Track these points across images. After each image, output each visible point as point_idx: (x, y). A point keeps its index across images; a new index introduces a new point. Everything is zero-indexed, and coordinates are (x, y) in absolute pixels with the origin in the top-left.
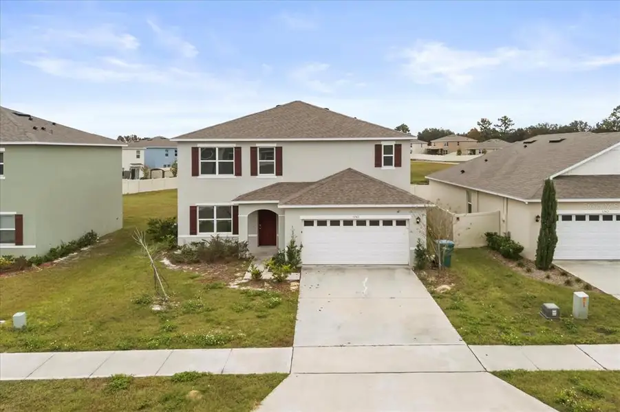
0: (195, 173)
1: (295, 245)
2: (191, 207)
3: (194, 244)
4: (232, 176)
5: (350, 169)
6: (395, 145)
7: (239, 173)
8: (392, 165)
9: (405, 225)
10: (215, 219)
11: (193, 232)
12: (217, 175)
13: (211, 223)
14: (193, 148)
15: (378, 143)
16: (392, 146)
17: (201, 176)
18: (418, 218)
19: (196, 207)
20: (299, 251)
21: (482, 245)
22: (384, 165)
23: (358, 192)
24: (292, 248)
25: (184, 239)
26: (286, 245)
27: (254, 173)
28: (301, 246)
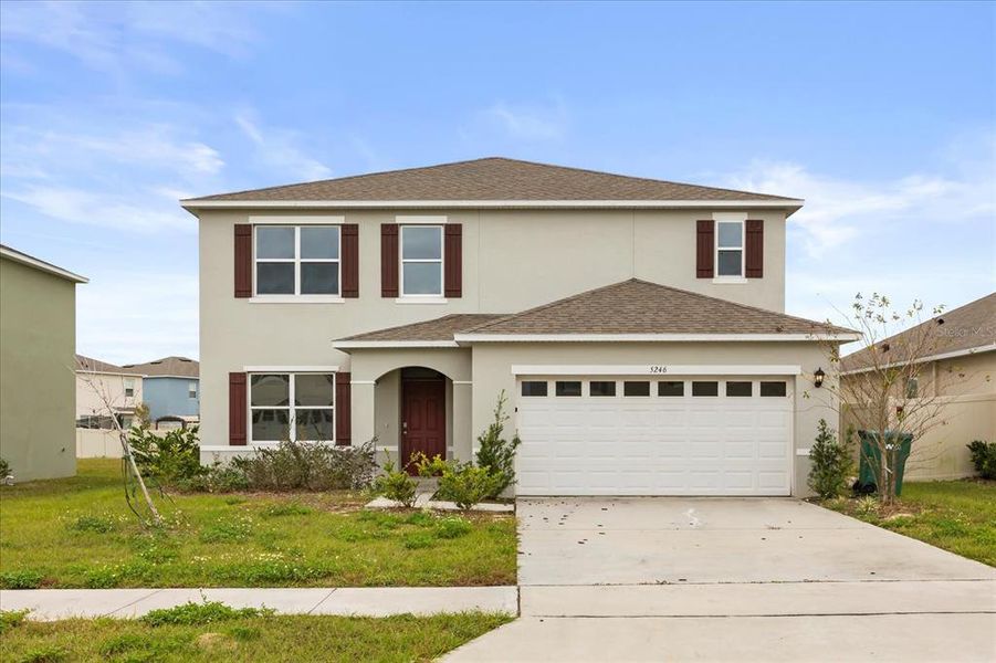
0: (243, 290)
1: (499, 439)
2: (232, 375)
3: (240, 463)
4: (337, 298)
5: (634, 280)
6: (747, 222)
7: (351, 290)
8: (740, 274)
9: (783, 394)
10: (292, 408)
11: (237, 438)
12: (298, 297)
13: (283, 417)
14: (237, 227)
15: (704, 217)
16: (740, 224)
17: (257, 298)
18: (820, 373)
19: (243, 375)
20: (509, 455)
21: (960, 475)
22: (720, 274)
23: (661, 313)
24: (492, 443)
25: (216, 454)
26: (475, 436)
27: (390, 289)
28: (517, 441)
